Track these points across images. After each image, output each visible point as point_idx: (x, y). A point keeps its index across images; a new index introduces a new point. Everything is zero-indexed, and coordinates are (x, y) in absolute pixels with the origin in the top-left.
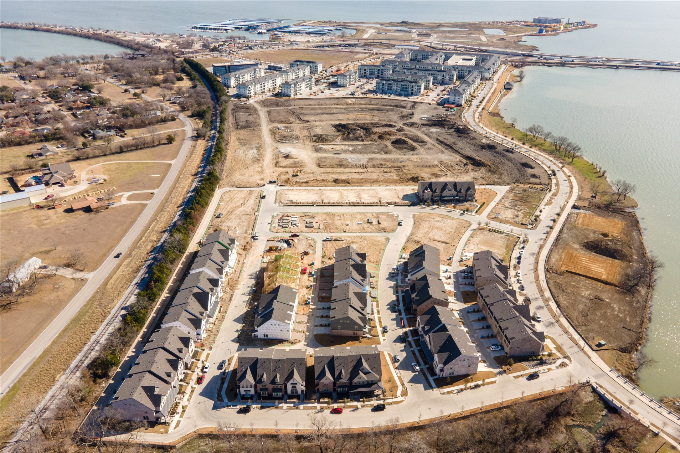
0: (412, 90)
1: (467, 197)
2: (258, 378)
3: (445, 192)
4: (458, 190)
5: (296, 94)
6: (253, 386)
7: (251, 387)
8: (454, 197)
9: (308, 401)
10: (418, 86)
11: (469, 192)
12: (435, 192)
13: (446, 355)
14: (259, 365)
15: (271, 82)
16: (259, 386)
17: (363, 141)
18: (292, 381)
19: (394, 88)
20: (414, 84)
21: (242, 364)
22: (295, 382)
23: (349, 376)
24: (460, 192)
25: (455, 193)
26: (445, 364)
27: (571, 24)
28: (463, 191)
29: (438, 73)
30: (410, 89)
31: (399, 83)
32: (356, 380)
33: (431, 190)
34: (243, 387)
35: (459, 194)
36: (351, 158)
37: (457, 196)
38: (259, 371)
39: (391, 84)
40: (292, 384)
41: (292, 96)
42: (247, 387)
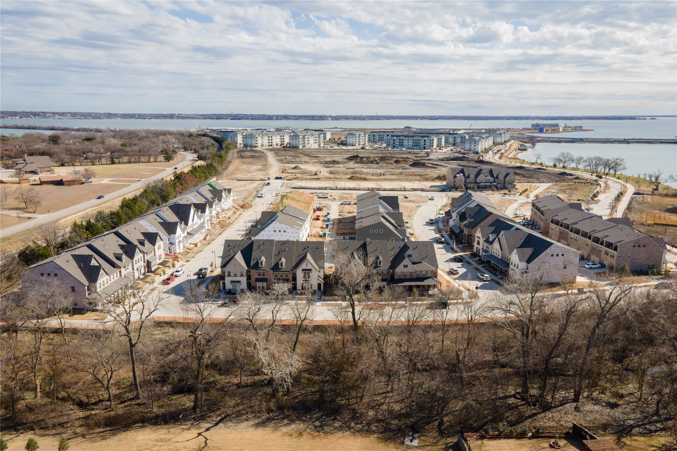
0: (425, 144)
1: (506, 184)
2: (252, 263)
3: (479, 177)
4: (495, 176)
5: (304, 146)
6: (245, 274)
7: (242, 275)
8: (491, 183)
9: (327, 298)
10: (430, 140)
11: (508, 177)
12: (468, 177)
13: (529, 251)
14: (255, 247)
15: (278, 137)
16: (255, 274)
17: (378, 163)
18: (304, 266)
19: (406, 143)
20: (426, 139)
21: (229, 248)
22: (309, 268)
23: (389, 264)
24: (497, 177)
25: (492, 179)
26: (529, 261)
27: (569, 127)
28: (501, 177)
29: (448, 136)
30: (422, 144)
31: (410, 138)
32: (400, 270)
33: (464, 175)
34: (229, 275)
35: (496, 180)
36: (365, 170)
37: (494, 182)
38: (255, 254)
39: (403, 140)
40: (303, 270)
41: (301, 147)
42: (235, 275)
